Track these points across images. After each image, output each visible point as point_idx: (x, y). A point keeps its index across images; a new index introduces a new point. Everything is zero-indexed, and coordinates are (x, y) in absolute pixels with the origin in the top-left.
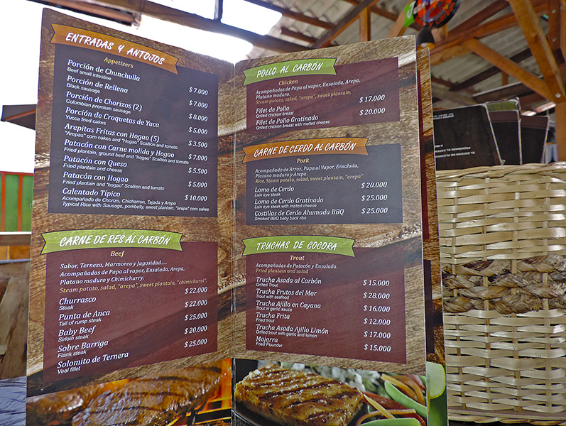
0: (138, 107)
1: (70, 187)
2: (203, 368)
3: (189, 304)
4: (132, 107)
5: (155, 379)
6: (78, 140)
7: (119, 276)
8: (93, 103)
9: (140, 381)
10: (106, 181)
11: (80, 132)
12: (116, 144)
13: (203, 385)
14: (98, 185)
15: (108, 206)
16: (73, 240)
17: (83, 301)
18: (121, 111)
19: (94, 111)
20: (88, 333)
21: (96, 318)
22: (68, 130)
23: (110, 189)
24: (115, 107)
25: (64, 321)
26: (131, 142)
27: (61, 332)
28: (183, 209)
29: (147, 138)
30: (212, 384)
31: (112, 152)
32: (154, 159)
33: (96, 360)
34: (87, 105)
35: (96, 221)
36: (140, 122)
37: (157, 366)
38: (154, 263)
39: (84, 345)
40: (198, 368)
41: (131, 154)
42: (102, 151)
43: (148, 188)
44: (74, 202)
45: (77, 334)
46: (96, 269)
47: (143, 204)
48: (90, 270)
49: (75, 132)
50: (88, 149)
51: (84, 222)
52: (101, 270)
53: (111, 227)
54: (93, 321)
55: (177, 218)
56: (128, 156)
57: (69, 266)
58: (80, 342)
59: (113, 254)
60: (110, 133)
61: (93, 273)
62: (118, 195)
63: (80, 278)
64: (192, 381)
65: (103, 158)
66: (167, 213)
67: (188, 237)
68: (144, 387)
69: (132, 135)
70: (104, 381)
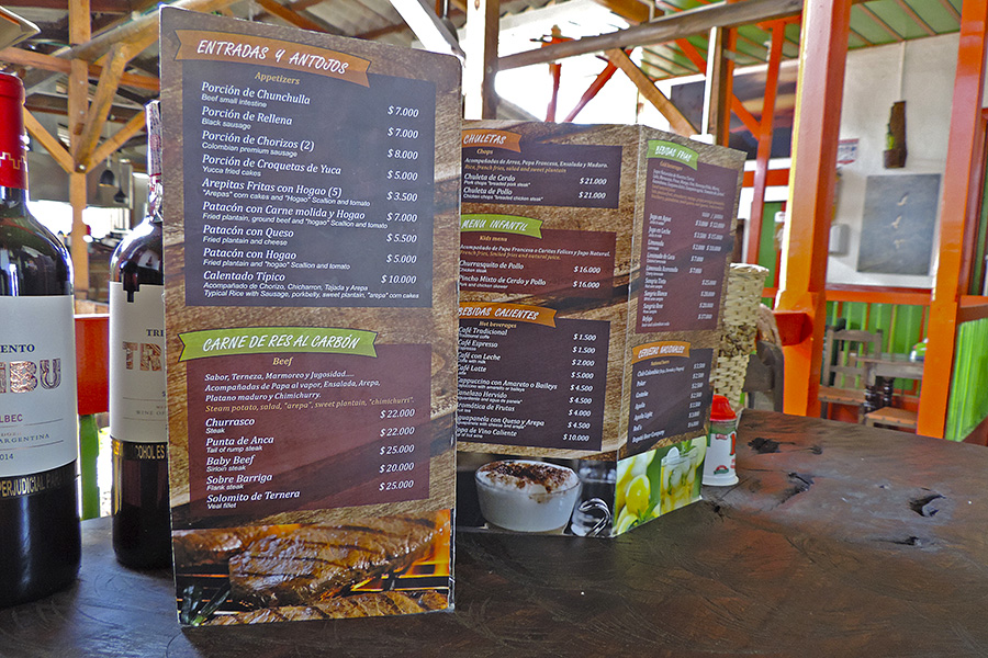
0: (309, 146)
1: (214, 269)
2: (407, 519)
3: (386, 432)
4: (299, 146)
5: (336, 528)
6: (222, 201)
7: (284, 391)
8: (241, 144)
9: (315, 528)
10: (264, 259)
11: (225, 190)
12: (276, 204)
13: (406, 542)
14: (253, 265)
15: (268, 294)
16: (221, 342)
17: (237, 423)
18: (284, 153)
19: (242, 156)
20: (245, 464)
21: (254, 445)
22: (208, 188)
23: (270, 271)
24: (274, 148)
25: (214, 447)
26: (298, 200)
27: (210, 461)
28: (378, 296)
29: (322, 192)
30: (421, 541)
31: (271, 216)
32: (334, 223)
33: (256, 497)
34: (233, 149)
35: (251, 316)
36: (312, 169)
37: (340, 512)
38: (336, 374)
39: (240, 478)
40: (400, 519)
41: (300, 217)
42: (257, 215)
43: (326, 266)
44: (220, 290)
45: (231, 464)
46: (254, 382)
47: (318, 291)
48: (246, 382)
49: (218, 190)
50: (236, 213)
51: (234, 317)
52: (260, 382)
53: (273, 323)
54: (252, 449)
55: (370, 309)
56: (294, 222)
57: (217, 378)
58: (235, 474)
59: (276, 361)
60: (267, 188)
61: (250, 387)
62: (282, 278)
63: (231, 393)
64: (390, 535)
65: (258, 226)
66: (354, 303)
67: (386, 338)
68: (323, 536)
69: (300, 189)
70: (267, 523)
